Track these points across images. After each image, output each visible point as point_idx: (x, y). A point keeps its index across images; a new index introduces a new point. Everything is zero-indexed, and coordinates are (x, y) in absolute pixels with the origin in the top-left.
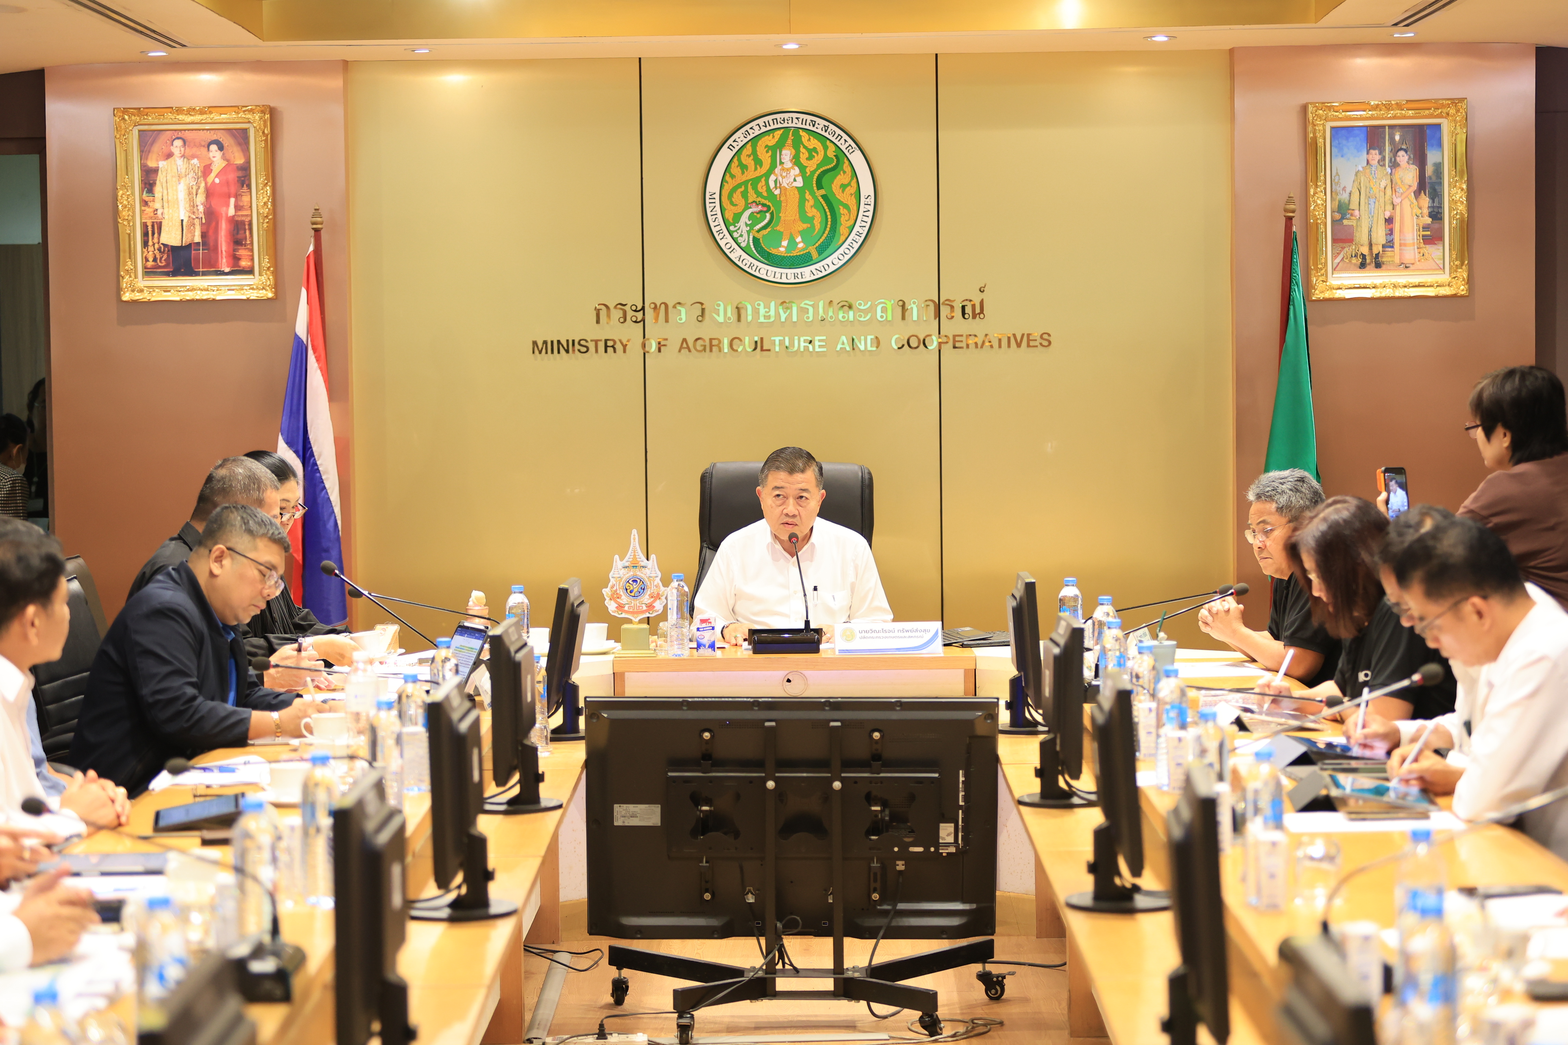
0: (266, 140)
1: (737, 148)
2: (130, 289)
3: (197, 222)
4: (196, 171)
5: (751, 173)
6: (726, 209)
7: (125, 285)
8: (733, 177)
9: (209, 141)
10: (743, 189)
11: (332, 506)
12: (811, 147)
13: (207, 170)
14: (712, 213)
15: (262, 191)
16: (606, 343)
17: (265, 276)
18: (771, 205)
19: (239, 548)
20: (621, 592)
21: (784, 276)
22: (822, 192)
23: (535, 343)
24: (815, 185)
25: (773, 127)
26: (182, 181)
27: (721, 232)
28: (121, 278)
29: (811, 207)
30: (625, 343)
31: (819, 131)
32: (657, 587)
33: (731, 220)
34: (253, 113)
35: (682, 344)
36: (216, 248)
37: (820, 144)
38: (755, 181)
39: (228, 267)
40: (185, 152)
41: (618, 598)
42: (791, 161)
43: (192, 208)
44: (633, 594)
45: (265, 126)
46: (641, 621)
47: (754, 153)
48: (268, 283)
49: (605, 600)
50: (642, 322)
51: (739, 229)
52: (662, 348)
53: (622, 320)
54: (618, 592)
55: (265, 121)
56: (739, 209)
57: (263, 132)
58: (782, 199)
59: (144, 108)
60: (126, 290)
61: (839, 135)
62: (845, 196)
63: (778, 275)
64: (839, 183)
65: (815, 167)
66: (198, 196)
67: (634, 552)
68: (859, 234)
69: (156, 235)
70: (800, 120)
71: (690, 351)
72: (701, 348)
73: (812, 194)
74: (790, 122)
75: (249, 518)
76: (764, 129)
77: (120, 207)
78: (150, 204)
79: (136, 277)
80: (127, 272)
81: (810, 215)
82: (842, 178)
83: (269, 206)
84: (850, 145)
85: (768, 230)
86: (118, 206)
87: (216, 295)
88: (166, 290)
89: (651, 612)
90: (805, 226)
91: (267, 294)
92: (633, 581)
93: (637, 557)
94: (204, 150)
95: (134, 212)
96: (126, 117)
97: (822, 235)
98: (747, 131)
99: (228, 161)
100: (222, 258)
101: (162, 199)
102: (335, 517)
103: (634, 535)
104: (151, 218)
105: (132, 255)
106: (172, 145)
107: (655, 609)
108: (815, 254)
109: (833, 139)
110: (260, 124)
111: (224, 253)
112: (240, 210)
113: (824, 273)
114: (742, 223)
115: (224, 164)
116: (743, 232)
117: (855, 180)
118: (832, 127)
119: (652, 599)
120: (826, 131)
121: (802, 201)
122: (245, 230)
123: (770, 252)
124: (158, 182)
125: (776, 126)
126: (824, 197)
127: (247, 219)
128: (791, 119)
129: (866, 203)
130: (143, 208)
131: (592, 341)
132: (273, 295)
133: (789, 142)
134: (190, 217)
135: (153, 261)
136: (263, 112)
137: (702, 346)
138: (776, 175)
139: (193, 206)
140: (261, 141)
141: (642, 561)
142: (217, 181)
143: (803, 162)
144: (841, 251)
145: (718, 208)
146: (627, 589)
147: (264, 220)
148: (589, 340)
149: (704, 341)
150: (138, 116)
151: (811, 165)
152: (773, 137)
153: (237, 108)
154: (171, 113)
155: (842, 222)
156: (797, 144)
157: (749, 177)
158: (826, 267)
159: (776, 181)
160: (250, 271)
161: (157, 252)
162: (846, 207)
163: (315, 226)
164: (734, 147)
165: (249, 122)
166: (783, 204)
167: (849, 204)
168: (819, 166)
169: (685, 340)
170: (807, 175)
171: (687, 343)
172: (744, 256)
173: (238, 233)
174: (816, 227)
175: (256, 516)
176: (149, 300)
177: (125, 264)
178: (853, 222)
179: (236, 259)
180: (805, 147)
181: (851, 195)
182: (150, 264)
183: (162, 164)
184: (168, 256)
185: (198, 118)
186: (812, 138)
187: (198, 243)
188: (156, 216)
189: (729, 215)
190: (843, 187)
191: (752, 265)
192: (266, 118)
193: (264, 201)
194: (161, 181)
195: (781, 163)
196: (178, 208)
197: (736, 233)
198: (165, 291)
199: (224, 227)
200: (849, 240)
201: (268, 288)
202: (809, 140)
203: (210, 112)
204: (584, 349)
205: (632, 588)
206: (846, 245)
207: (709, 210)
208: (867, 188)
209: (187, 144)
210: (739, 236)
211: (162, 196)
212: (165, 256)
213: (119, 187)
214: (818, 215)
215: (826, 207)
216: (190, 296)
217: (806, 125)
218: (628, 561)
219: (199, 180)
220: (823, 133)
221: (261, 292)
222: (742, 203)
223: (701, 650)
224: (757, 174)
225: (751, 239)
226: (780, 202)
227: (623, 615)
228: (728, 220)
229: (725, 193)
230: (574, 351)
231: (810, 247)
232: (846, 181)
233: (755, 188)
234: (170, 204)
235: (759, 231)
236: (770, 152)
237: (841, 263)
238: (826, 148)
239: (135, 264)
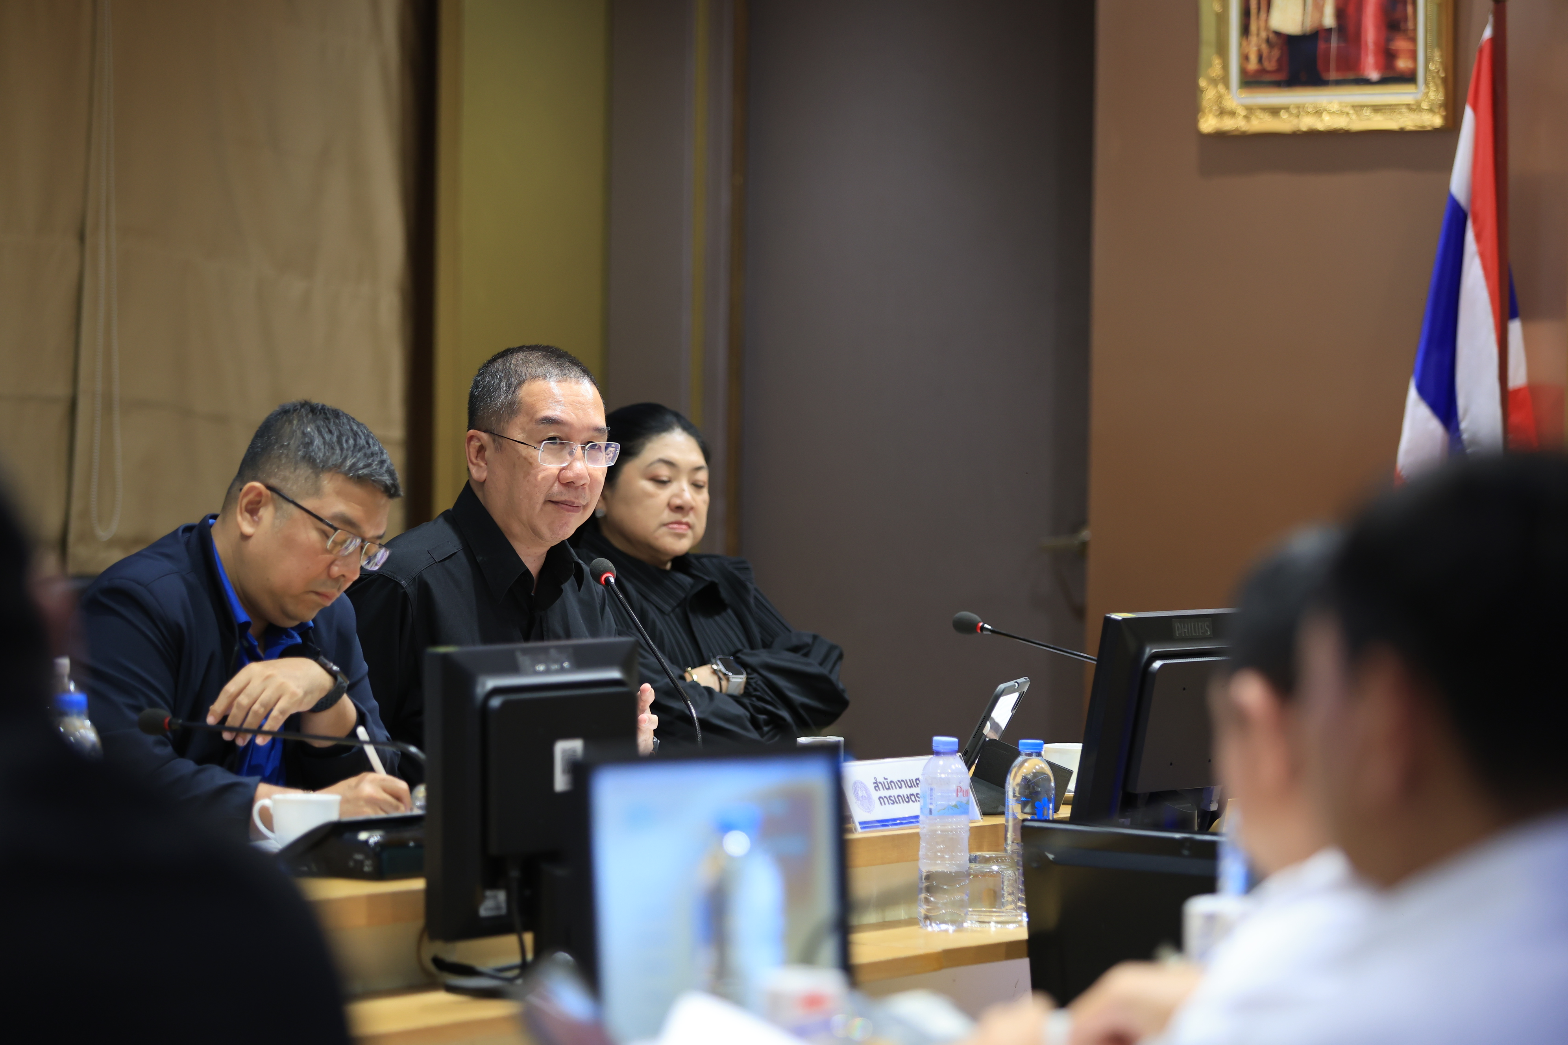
2: (1215, 111)
7: (1206, 102)
17: (1433, 87)
28: (1200, 92)
36: (1358, 39)
39: (1377, 71)
60: (1209, 113)
69: (1263, 15)
79: (1227, 89)
80: (1214, 82)
91: (1433, 120)
100: (1367, 56)
111: (1371, 45)
132: (1442, 122)
135: (1258, 61)
160: (1409, 78)
161: (1263, 44)
176: (1244, 131)
177: (1209, 64)
179: (1388, 56)
182: (1253, 65)
184: (1282, 52)
187: (1329, 31)
201: (1435, 109)
221: (1422, 116)
239: (1225, 67)
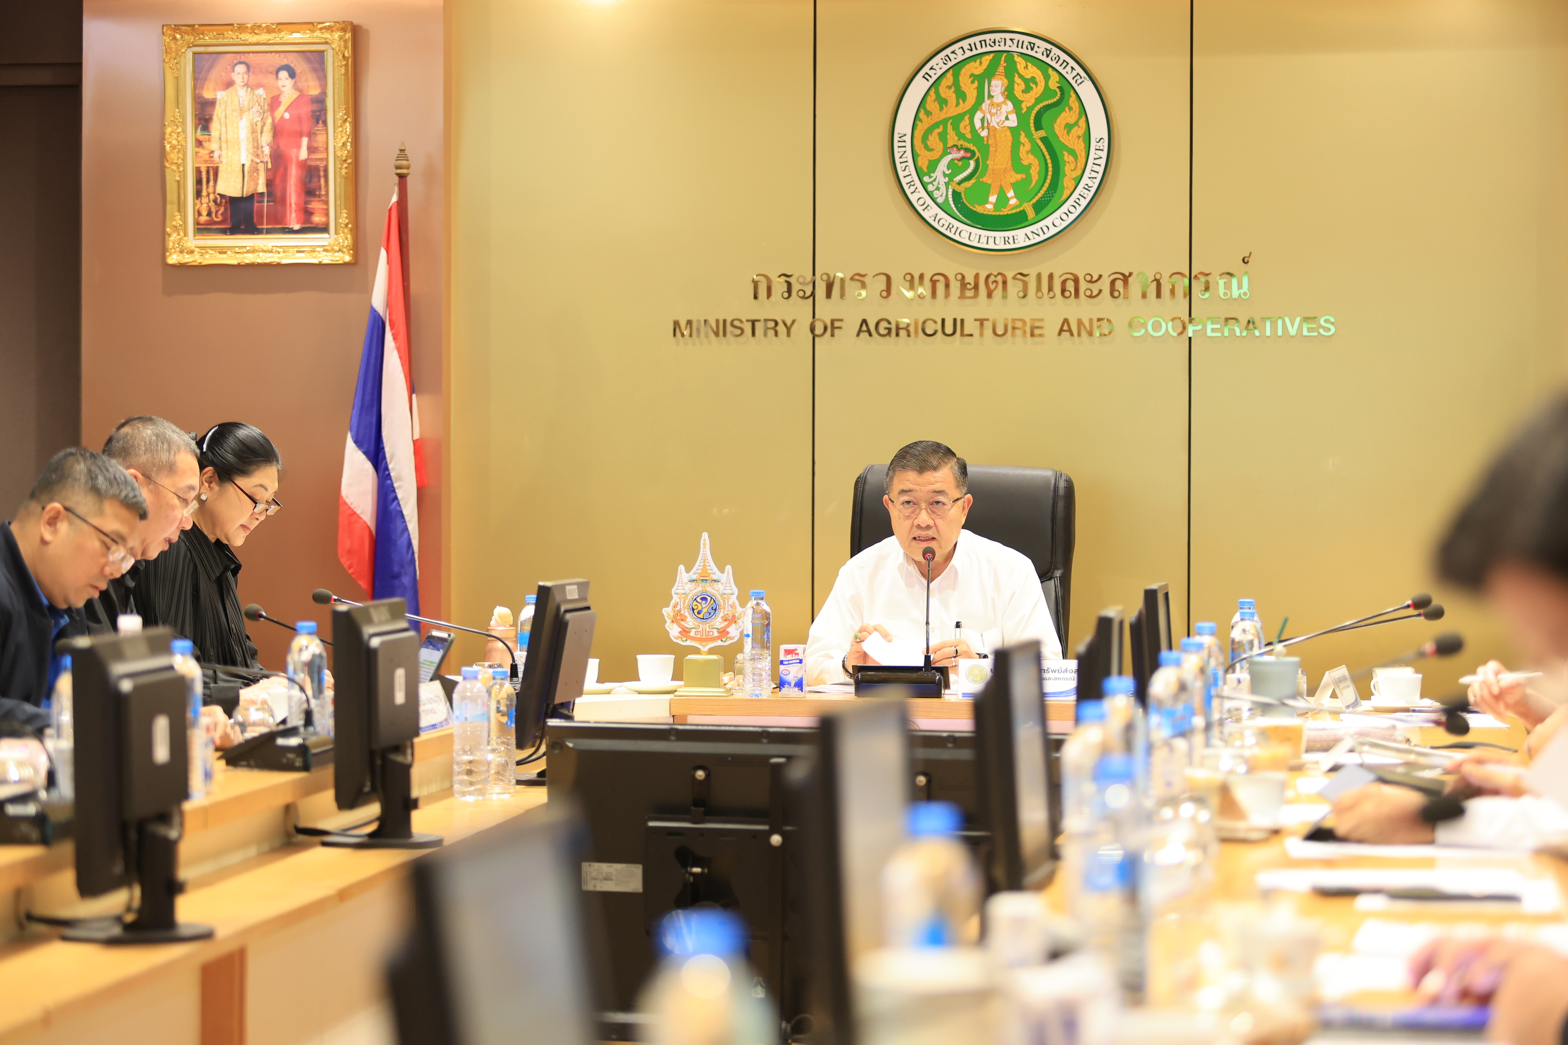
0: (346, 65)
1: (934, 78)
2: (178, 249)
3: (261, 167)
4: (262, 104)
5: (952, 110)
6: (919, 155)
7: (171, 244)
8: (928, 114)
9: (278, 66)
10: (940, 129)
11: (405, 522)
12: (1028, 77)
13: (274, 103)
14: (902, 160)
15: (340, 129)
16: (766, 325)
17: (342, 235)
18: (976, 150)
19: (82, 510)
20: (687, 613)
21: (991, 241)
22: (1042, 133)
23: (676, 324)
24: (1032, 125)
25: (980, 51)
26: (245, 116)
27: (912, 183)
28: (167, 236)
29: (1028, 152)
30: (789, 323)
31: (1039, 56)
32: (732, 607)
33: (925, 169)
34: (332, 31)
35: (861, 326)
36: (283, 200)
37: (1039, 73)
38: (957, 120)
39: (298, 223)
40: (248, 80)
41: (682, 620)
42: (1003, 94)
43: (255, 150)
44: (701, 616)
45: (346, 47)
46: (711, 651)
47: (956, 84)
48: (346, 244)
49: (666, 622)
50: (812, 298)
51: (935, 180)
52: (836, 331)
53: (786, 295)
54: (682, 612)
55: (346, 41)
56: (935, 155)
57: (344, 56)
58: (990, 142)
59: (200, 25)
60: (173, 250)
61: (1064, 61)
62: (1070, 139)
63: (984, 240)
64: (1064, 123)
65: (1033, 101)
66: (263, 134)
67: (704, 561)
68: (1087, 188)
69: (211, 183)
70: (1015, 42)
71: (870, 335)
72: (886, 332)
73: (1029, 136)
74: (1002, 44)
75: (98, 471)
76: (969, 54)
77: (168, 147)
78: (205, 144)
79: (186, 235)
80: (176, 228)
81: (1025, 163)
82: (1067, 117)
83: (349, 148)
84: (1078, 74)
85: (973, 181)
86: (165, 146)
87: (282, 258)
88: (222, 251)
89: (724, 639)
90: (1019, 176)
91: (344, 257)
92: (701, 599)
93: (708, 568)
94: (271, 78)
95: (185, 154)
96: (178, 36)
97: (1041, 189)
98: (947, 56)
99: (300, 90)
100: (291, 212)
101: (220, 138)
102: (409, 535)
103: (705, 540)
104: (206, 162)
105: (181, 207)
106: (233, 71)
107: (729, 636)
108: (1031, 213)
109: (1057, 66)
110: (340, 45)
111: (293, 205)
112: (314, 152)
113: (1043, 237)
114: (939, 173)
115: (295, 95)
116: (940, 183)
117: (1084, 118)
118: (1055, 51)
119: (726, 623)
120: (1048, 56)
121: (1016, 145)
122: (319, 177)
123: (974, 209)
124: (215, 118)
125: (984, 50)
126: (1044, 140)
127: (322, 164)
128: (1003, 40)
129: (1098, 148)
130: (197, 150)
131: (748, 321)
132: (351, 258)
133: (1001, 69)
134: (252, 161)
135: (207, 215)
136: (344, 30)
137: (886, 328)
138: (983, 112)
139: (257, 147)
140: (341, 66)
141: (714, 574)
142: (287, 116)
143: (1017, 95)
144: (1064, 208)
145: (909, 154)
146: (693, 609)
147: (342, 165)
148: (744, 320)
149: (889, 323)
150: (193, 35)
151: (1028, 100)
152: (981, 63)
153: (311, 25)
154: (232, 31)
155: (1067, 173)
156: (1011, 72)
157: (949, 115)
158: (1045, 229)
159: (982, 120)
160: (324, 229)
161: (212, 204)
162: (1072, 153)
163: (399, 171)
164: (931, 77)
165: (327, 43)
166: (991, 149)
167: (1076, 148)
168: (1038, 100)
169: (864, 322)
170: (1023, 111)
171: (867, 325)
172: (942, 214)
173: (310, 182)
174: (1033, 178)
175: (107, 470)
176: (200, 263)
177: (173, 218)
178: (1079, 172)
179: (307, 213)
180: (1021, 77)
181: (1079, 137)
182: (204, 218)
183: (220, 95)
184: (226, 209)
185: (264, 37)
186: (1029, 65)
187: (262, 194)
188: (212, 159)
189: (923, 163)
190: (1069, 127)
191: (951, 226)
192: (347, 37)
193: (342, 141)
194: (219, 115)
195: (990, 97)
196: (239, 149)
197: (931, 185)
198: (220, 253)
199: (294, 173)
200: (1075, 195)
201: (345, 250)
202: (1026, 67)
203: (279, 30)
204: (738, 332)
205: (700, 608)
206: (1071, 201)
207: (897, 156)
208: (1099, 129)
209: (251, 69)
210: (936, 190)
211: (220, 134)
212: (222, 210)
213: (167, 123)
214: (1036, 163)
215: (1046, 153)
216: (249, 258)
217: (1022, 48)
218: (695, 573)
219: (265, 115)
220: (1044, 58)
221: (336, 254)
222: (940, 147)
223: (785, 690)
224: (960, 110)
225: (950, 193)
226: (988, 146)
227: (689, 643)
228: (921, 168)
229: (918, 134)
230: (725, 335)
231: (1025, 204)
232: (1072, 120)
233: (956, 129)
234: (229, 144)
235: (960, 183)
236: (976, 82)
237: (1065, 224)
238: (1047, 78)
239: (184, 219)
